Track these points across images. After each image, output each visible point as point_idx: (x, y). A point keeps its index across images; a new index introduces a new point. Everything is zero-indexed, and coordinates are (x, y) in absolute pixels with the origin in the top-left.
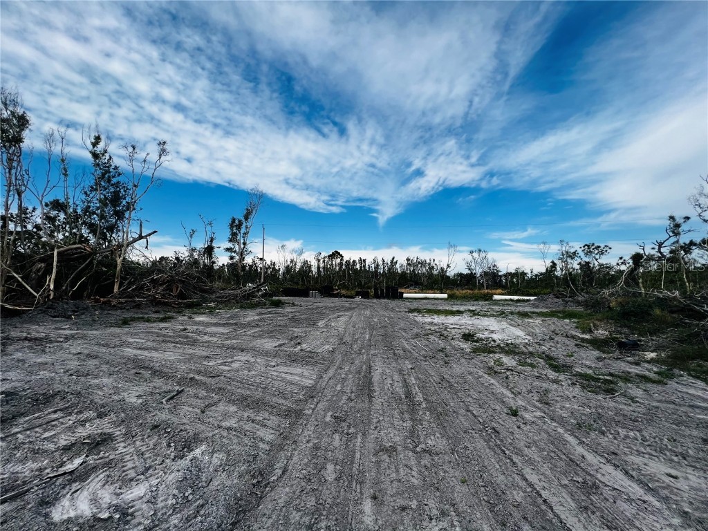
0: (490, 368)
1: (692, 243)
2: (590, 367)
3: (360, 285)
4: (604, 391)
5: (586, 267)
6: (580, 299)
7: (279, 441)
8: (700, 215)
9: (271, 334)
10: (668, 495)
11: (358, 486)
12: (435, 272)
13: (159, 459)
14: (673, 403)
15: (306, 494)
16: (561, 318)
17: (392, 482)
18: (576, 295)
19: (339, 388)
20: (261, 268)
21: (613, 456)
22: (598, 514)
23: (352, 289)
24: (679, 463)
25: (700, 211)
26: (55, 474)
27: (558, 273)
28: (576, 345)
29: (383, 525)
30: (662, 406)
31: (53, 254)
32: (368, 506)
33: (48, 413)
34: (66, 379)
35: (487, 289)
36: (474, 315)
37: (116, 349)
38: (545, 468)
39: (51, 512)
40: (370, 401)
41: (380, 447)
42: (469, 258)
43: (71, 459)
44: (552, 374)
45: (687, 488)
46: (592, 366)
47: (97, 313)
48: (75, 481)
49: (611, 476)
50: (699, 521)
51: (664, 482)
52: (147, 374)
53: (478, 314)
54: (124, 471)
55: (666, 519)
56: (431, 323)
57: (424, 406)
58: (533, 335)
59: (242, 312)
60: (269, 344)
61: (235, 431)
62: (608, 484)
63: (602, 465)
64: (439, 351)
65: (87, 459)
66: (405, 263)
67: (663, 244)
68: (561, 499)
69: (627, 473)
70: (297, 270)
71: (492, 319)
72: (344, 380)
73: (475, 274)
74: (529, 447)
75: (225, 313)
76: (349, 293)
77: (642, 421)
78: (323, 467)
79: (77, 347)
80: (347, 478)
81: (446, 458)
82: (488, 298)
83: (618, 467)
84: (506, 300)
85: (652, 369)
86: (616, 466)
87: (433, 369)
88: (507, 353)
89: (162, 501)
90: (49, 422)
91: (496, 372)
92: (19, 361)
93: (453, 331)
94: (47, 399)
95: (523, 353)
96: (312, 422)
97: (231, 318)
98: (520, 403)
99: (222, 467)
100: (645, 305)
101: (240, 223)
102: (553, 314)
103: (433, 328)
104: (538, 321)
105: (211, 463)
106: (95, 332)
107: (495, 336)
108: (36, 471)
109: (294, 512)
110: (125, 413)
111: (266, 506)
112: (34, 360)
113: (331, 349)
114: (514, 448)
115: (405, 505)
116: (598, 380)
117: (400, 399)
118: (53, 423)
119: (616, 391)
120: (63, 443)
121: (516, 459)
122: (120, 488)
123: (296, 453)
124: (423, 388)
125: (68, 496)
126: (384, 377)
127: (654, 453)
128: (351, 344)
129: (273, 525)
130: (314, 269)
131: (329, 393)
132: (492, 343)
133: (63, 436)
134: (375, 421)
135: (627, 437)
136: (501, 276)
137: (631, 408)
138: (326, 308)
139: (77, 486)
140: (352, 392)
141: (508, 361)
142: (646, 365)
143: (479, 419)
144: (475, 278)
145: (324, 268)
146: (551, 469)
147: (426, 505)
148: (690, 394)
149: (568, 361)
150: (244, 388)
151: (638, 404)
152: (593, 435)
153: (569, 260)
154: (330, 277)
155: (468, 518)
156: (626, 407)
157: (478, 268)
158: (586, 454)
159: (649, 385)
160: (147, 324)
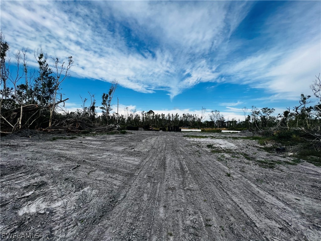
0: (219, 158)
1: (311, 108)
2: (263, 158)
3: (162, 126)
4: (269, 167)
5: (263, 118)
6: (260, 132)
7: (123, 185)
8: (315, 94)
9: (121, 145)
10: (295, 206)
11: (158, 202)
12: (196, 120)
13: (68, 192)
14: (299, 172)
15: (134, 205)
16: (251, 139)
17: (173, 201)
18: (258, 130)
19: (150, 165)
20: (117, 118)
21: (272, 192)
22: (264, 213)
23: (158, 127)
24: (301, 195)
25: (315, 92)
26: (20, 197)
27: (251, 121)
28: (258, 150)
29: (168, 217)
30: (295, 173)
31: (20, 108)
32: (162, 210)
33: (18, 174)
34: (26, 161)
35: (219, 128)
36: (213, 138)
37: (50, 150)
38: (242, 196)
39: (18, 212)
40: (165, 170)
41: (168, 188)
42: (211, 114)
43: (28, 192)
44: (246, 161)
45: (304, 204)
46: (265, 158)
47: (41, 135)
48: (29, 200)
49: (270, 199)
50: (308, 216)
51: (293, 202)
52: (63, 159)
53: (215, 138)
54: (52, 196)
55: (293, 215)
56: (193, 141)
57: (189, 172)
58: (238, 146)
59: (108, 136)
60: (120, 149)
61: (103, 181)
62: (269, 202)
63: (266, 195)
64: (197, 151)
65: (35, 192)
66: (182, 116)
67: (298, 108)
68: (248, 208)
69: (277, 198)
70: (133, 119)
71: (221, 140)
72: (153, 162)
73: (214, 121)
74: (235, 188)
75: (100, 136)
76: (157, 129)
77: (285, 179)
78: (142, 195)
79: (31, 149)
80: (153, 199)
81: (198, 192)
82: (219, 131)
83: (274, 196)
84: (227, 132)
85: (291, 159)
86: (273, 196)
87: (193, 159)
88: (227, 153)
89: (69, 208)
90: (18, 178)
91: (221, 160)
92: (5, 154)
93: (203, 144)
94: (18, 168)
95: (234, 153)
96: (138, 178)
97: (103, 138)
98: (232, 171)
99: (97, 195)
100: (289, 133)
101: (107, 96)
102: (248, 138)
103: (194, 143)
104: (241, 141)
105: (91, 194)
106: (40, 143)
107: (221, 146)
108: (11, 196)
109: (128, 212)
110: (53, 174)
111: (116, 210)
112: (12, 154)
113: (148, 150)
114: (228, 188)
115: (178, 209)
116: (267, 163)
117: (178, 169)
118: (20, 178)
119: (274, 167)
120: (24, 185)
121: (228, 192)
122: (50, 203)
123: (130, 190)
124: (188, 165)
125: (26, 206)
126: (171, 161)
127: (290, 191)
128: (157, 149)
129: (119, 217)
130: (141, 119)
131: (146, 167)
132: (220, 149)
133: (24, 183)
134: (166, 178)
135: (278, 185)
136: (225, 123)
137: (281, 174)
138: (146, 135)
139: (30, 203)
140: (156, 167)
141: (227, 155)
142: (288, 158)
143: (213, 177)
144: (214, 123)
145: (145, 118)
146: (244, 196)
147: (188, 210)
148: (307, 169)
149: (254, 156)
150: (108, 165)
151: (284, 172)
152: (263, 184)
153: (256, 115)
154: (148, 122)
155: (206, 215)
156: (278, 173)
157: (215, 119)
158: (260, 191)
159: (289, 165)
160: (64, 140)
